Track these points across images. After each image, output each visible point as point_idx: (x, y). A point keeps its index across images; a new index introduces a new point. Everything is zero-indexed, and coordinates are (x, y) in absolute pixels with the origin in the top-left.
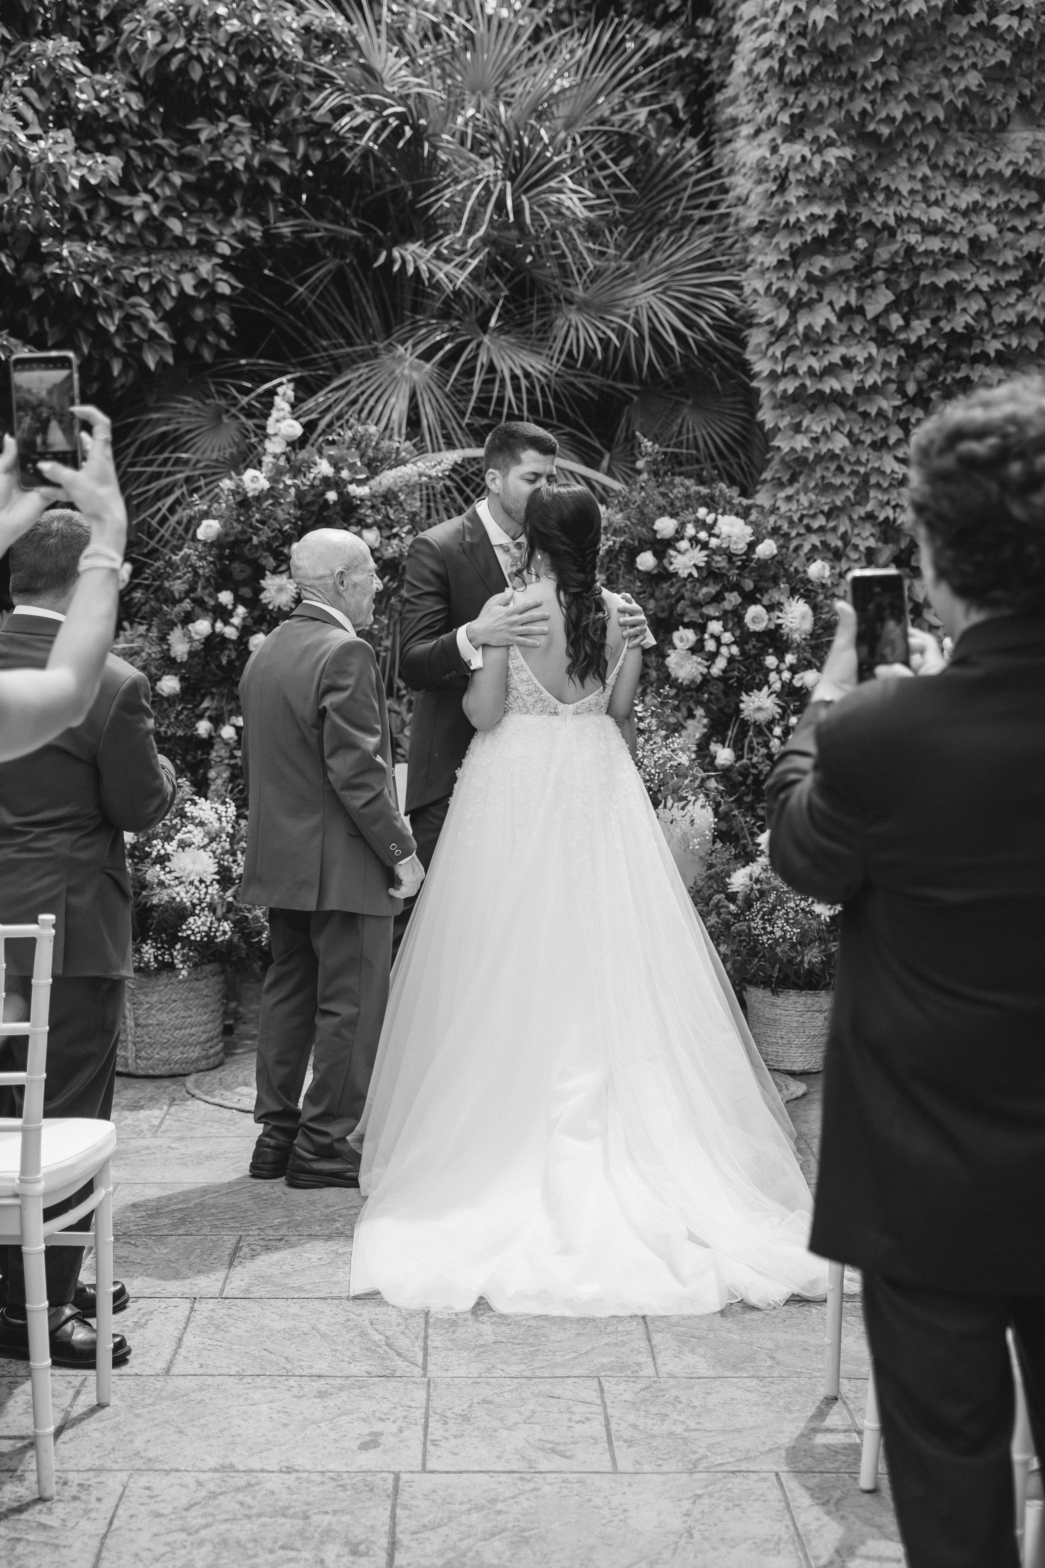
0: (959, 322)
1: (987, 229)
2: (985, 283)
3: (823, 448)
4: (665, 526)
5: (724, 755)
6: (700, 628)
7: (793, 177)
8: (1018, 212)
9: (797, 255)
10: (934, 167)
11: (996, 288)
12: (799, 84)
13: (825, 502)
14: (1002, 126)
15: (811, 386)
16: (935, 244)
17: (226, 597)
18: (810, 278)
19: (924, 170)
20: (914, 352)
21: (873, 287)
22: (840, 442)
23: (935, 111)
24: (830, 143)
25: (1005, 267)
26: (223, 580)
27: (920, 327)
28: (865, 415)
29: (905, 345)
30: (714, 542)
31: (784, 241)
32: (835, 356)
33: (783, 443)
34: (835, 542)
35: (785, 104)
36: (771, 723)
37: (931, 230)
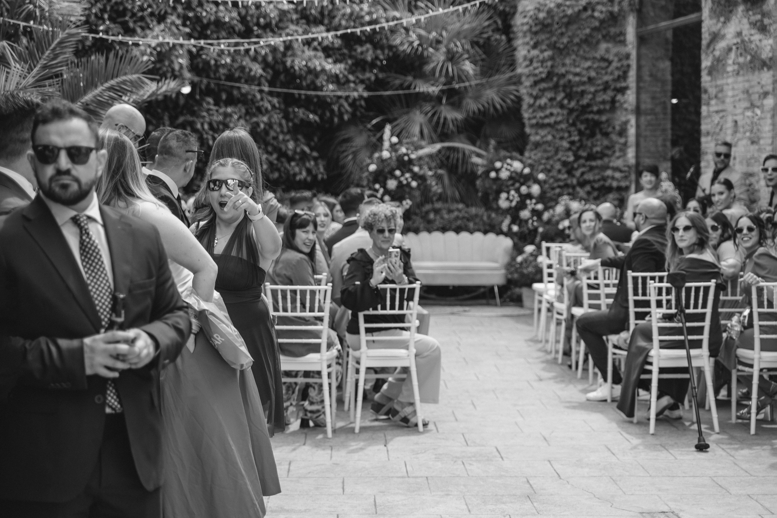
0: (585, 101)
1: (593, 74)
2: (592, 89)
3: (545, 139)
4: (498, 165)
5: (515, 228)
6: (508, 193)
7: (535, 60)
8: (603, 68)
9: (536, 83)
10: (577, 55)
11: (596, 91)
12: (536, 33)
13: (545, 155)
14: (598, 42)
15: (541, 121)
16: (577, 79)
17: (377, 186)
18: (540, 90)
19: (574, 57)
20: (571, 111)
21: (559, 91)
22: (549, 138)
23: (576, 40)
24: (545, 50)
25: (599, 85)
26: (376, 181)
27: (573, 104)
28: (557, 130)
29: (569, 109)
30: (512, 169)
31: (532, 79)
32: (548, 112)
33: (533, 138)
34: (548, 167)
35: (531, 39)
36: (528, 219)
37: (576, 74)
